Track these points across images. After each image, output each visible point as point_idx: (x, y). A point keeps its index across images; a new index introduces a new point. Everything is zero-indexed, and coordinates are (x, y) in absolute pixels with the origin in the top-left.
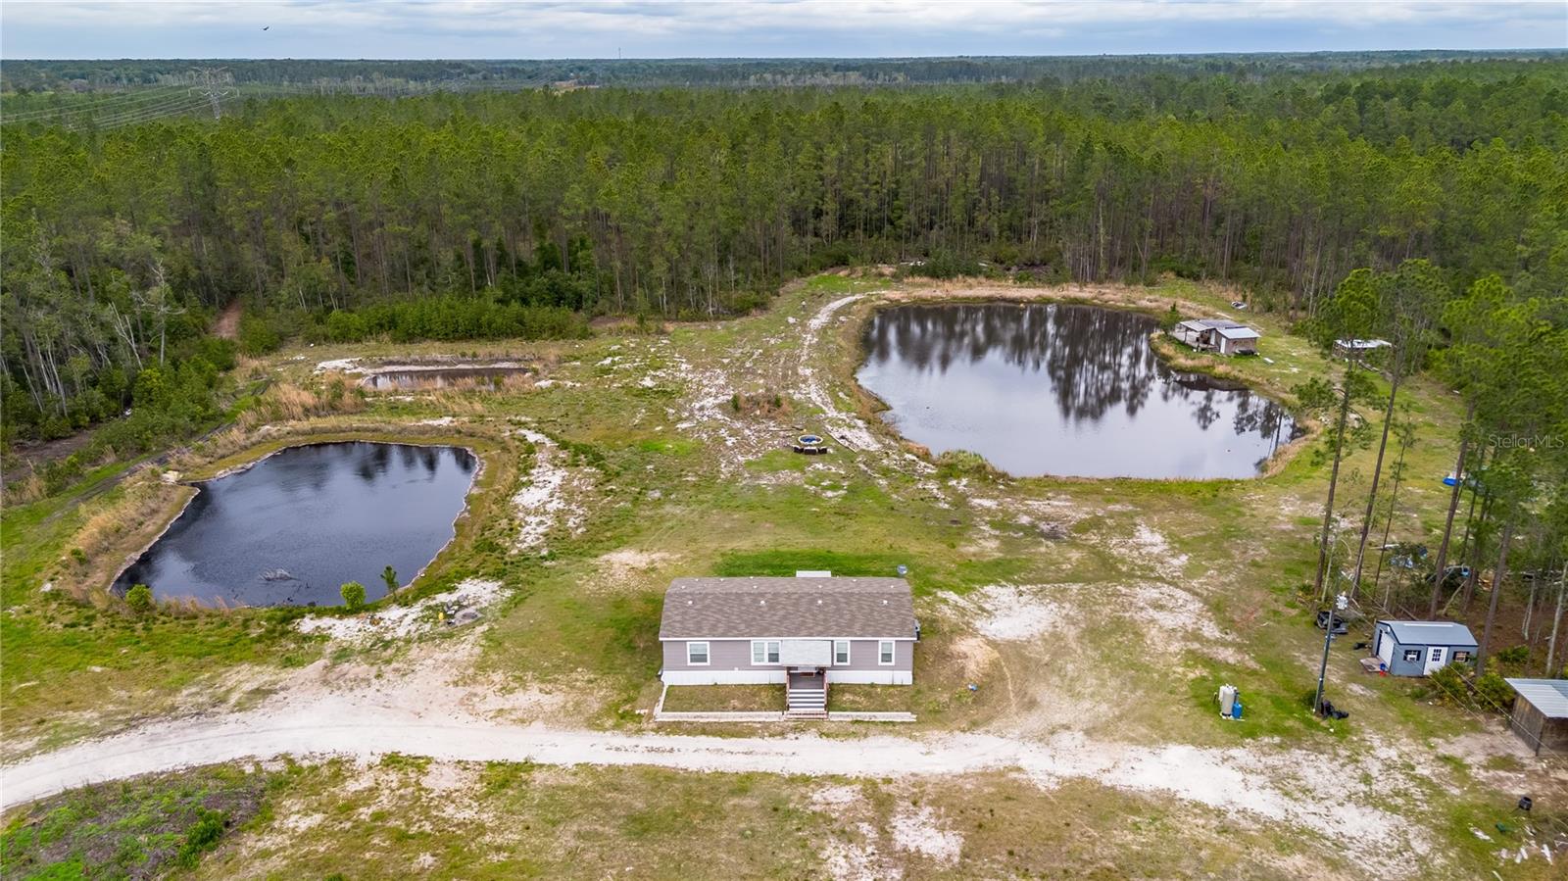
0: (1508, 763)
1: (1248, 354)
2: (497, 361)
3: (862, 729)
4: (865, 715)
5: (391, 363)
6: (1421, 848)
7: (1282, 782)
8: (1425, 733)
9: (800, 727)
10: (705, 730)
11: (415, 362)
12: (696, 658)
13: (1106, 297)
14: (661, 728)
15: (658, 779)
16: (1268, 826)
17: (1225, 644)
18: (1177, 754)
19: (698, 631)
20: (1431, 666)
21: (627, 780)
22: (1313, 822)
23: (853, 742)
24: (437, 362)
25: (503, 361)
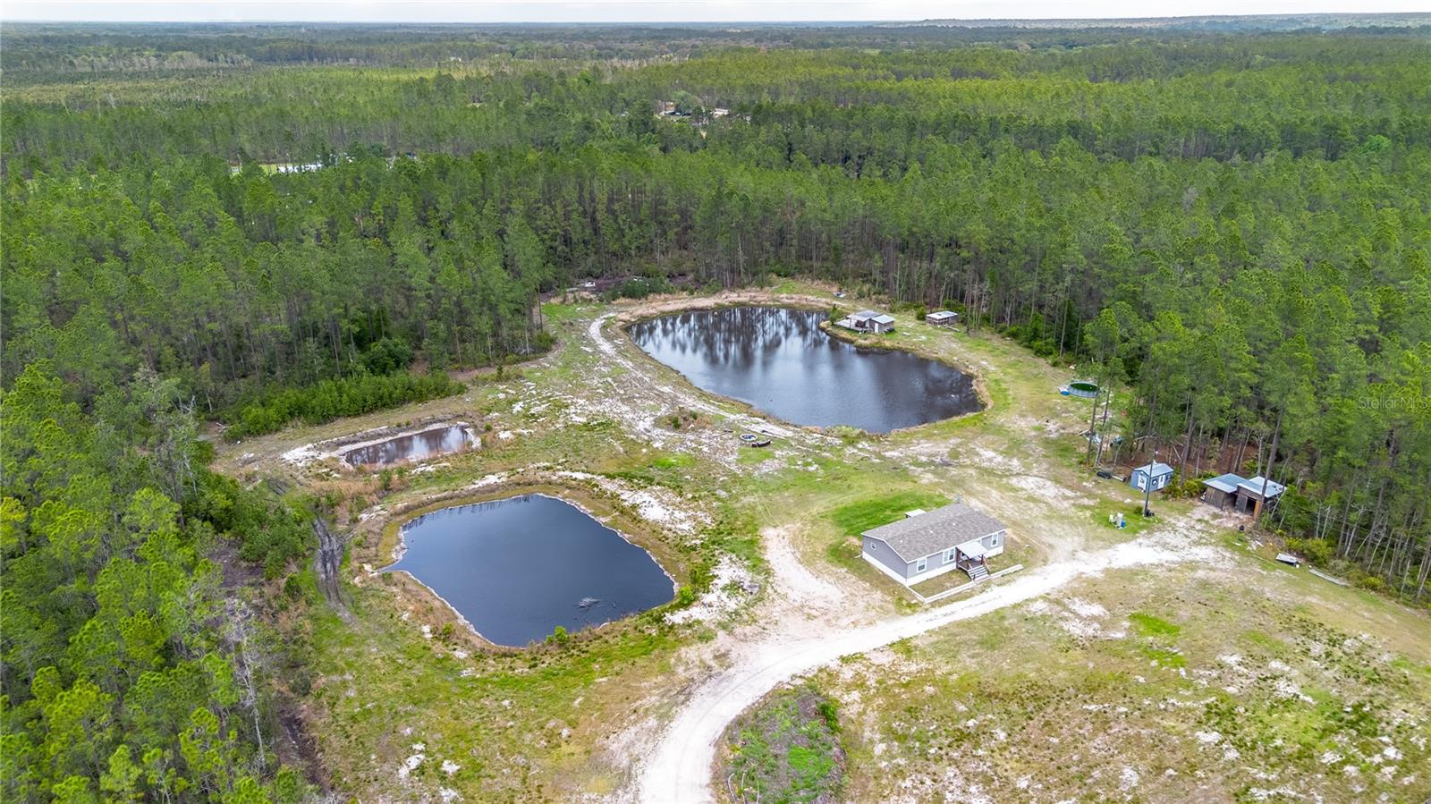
0: (1215, 516)
1: (891, 331)
2: (427, 424)
3: (1006, 578)
4: (1004, 572)
5: (344, 443)
6: (1228, 555)
7: (1165, 546)
8: (1183, 513)
9: (986, 586)
10: (950, 600)
11: (363, 439)
12: (921, 568)
13: (759, 299)
14: (933, 605)
15: (968, 625)
16: (1180, 564)
17: (1081, 497)
18: (1122, 547)
19: (919, 554)
20: (1161, 485)
21: (956, 630)
22: (1191, 557)
23: (1012, 584)
24: (380, 435)
25: (431, 423)
